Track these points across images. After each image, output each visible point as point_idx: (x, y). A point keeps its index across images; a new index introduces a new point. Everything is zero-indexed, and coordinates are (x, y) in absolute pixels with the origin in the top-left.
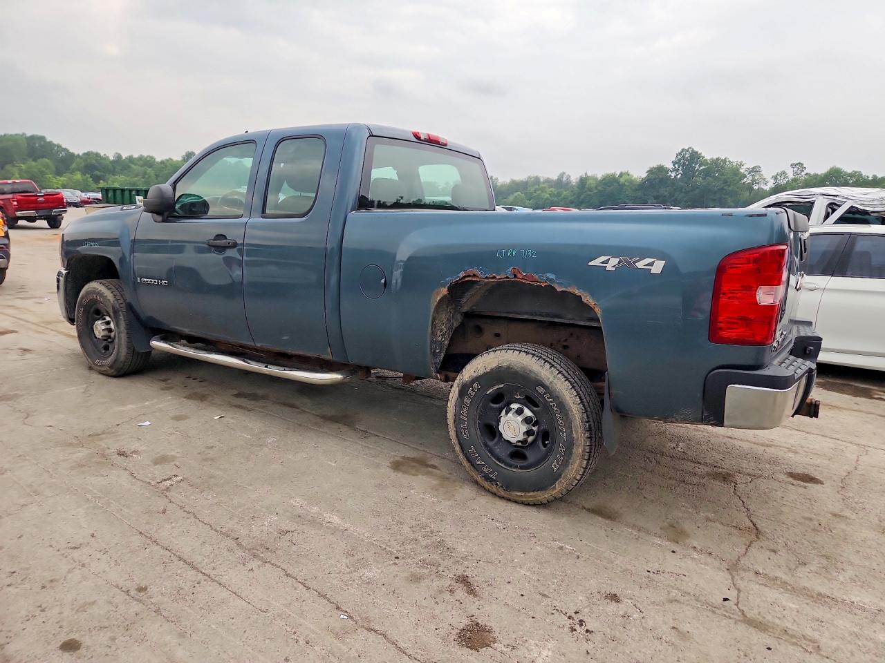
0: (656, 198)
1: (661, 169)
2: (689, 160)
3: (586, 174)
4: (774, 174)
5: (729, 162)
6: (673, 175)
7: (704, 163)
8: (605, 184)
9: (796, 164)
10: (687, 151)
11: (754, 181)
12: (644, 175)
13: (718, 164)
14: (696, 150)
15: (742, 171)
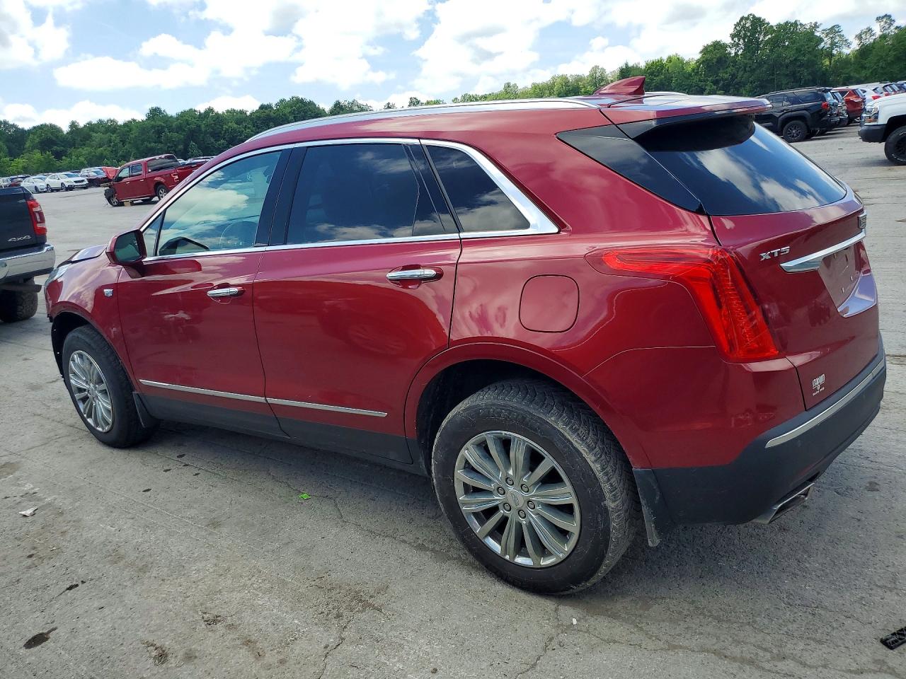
0: (716, 82)
1: (717, 46)
2: (751, 29)
3: (626, 64)
4: (858, 32)
5: (801, 24)
6: (733, 52)
7: (770, 30)
8: (652, 74)
9: (883, 17)
10: (747, 19)
11: (833, 44)
12: (698, 56)
13: (788, 29)
14: (757, 16)
15: (817, 34)
